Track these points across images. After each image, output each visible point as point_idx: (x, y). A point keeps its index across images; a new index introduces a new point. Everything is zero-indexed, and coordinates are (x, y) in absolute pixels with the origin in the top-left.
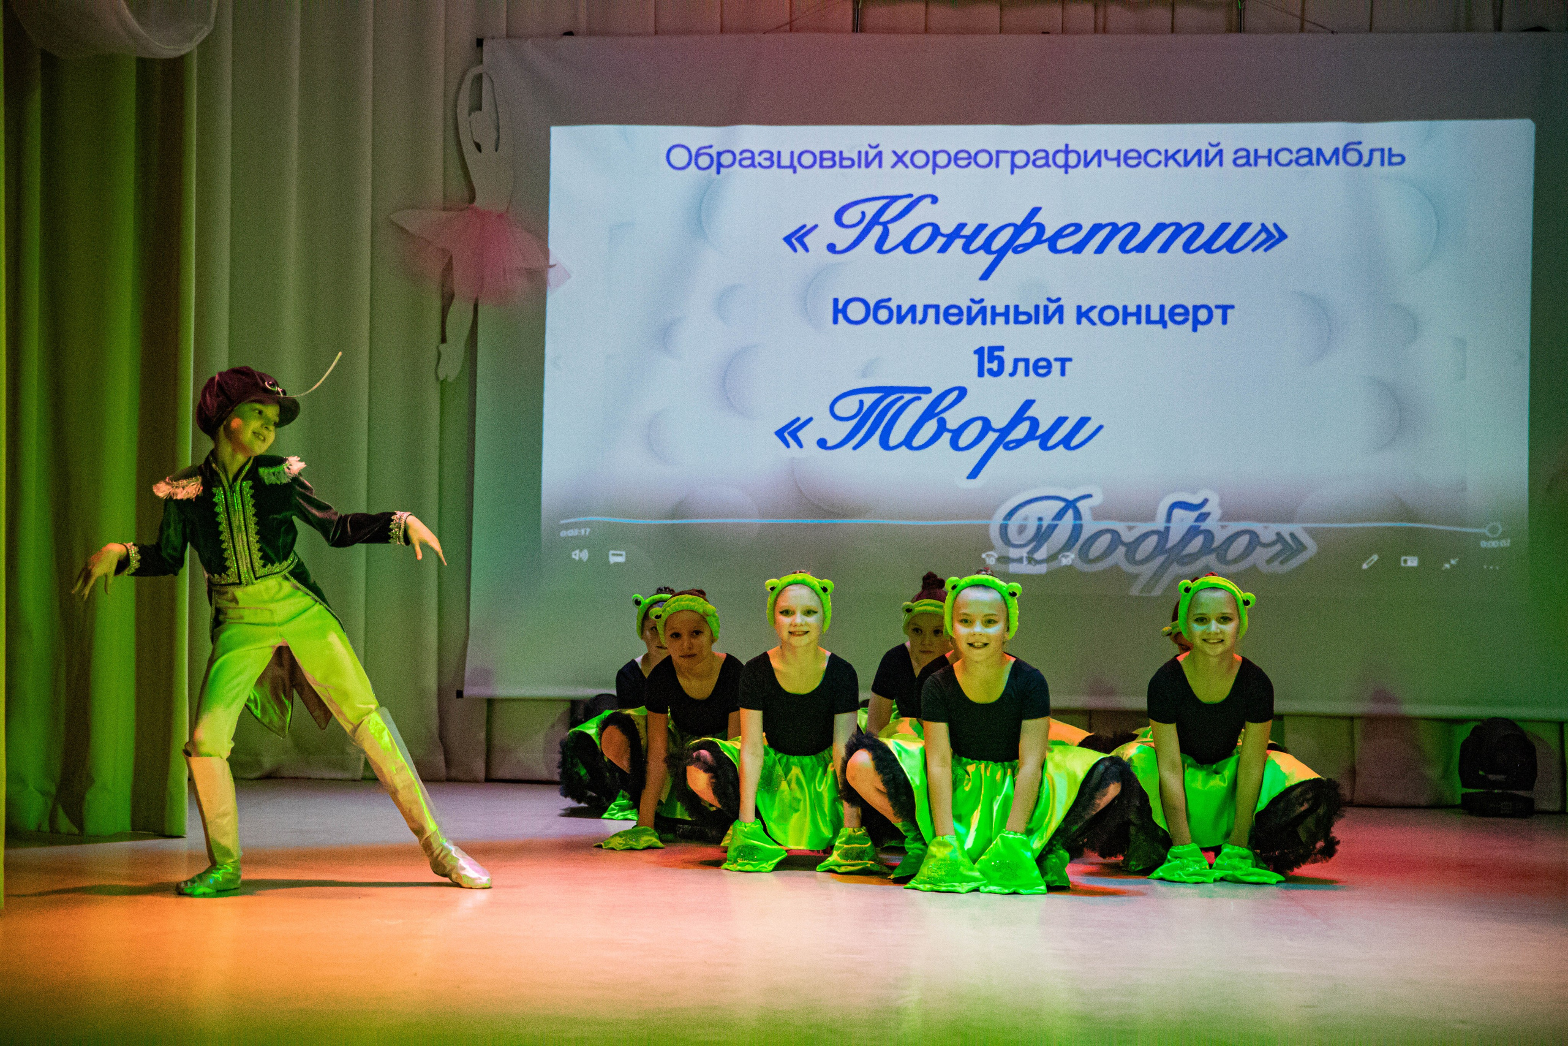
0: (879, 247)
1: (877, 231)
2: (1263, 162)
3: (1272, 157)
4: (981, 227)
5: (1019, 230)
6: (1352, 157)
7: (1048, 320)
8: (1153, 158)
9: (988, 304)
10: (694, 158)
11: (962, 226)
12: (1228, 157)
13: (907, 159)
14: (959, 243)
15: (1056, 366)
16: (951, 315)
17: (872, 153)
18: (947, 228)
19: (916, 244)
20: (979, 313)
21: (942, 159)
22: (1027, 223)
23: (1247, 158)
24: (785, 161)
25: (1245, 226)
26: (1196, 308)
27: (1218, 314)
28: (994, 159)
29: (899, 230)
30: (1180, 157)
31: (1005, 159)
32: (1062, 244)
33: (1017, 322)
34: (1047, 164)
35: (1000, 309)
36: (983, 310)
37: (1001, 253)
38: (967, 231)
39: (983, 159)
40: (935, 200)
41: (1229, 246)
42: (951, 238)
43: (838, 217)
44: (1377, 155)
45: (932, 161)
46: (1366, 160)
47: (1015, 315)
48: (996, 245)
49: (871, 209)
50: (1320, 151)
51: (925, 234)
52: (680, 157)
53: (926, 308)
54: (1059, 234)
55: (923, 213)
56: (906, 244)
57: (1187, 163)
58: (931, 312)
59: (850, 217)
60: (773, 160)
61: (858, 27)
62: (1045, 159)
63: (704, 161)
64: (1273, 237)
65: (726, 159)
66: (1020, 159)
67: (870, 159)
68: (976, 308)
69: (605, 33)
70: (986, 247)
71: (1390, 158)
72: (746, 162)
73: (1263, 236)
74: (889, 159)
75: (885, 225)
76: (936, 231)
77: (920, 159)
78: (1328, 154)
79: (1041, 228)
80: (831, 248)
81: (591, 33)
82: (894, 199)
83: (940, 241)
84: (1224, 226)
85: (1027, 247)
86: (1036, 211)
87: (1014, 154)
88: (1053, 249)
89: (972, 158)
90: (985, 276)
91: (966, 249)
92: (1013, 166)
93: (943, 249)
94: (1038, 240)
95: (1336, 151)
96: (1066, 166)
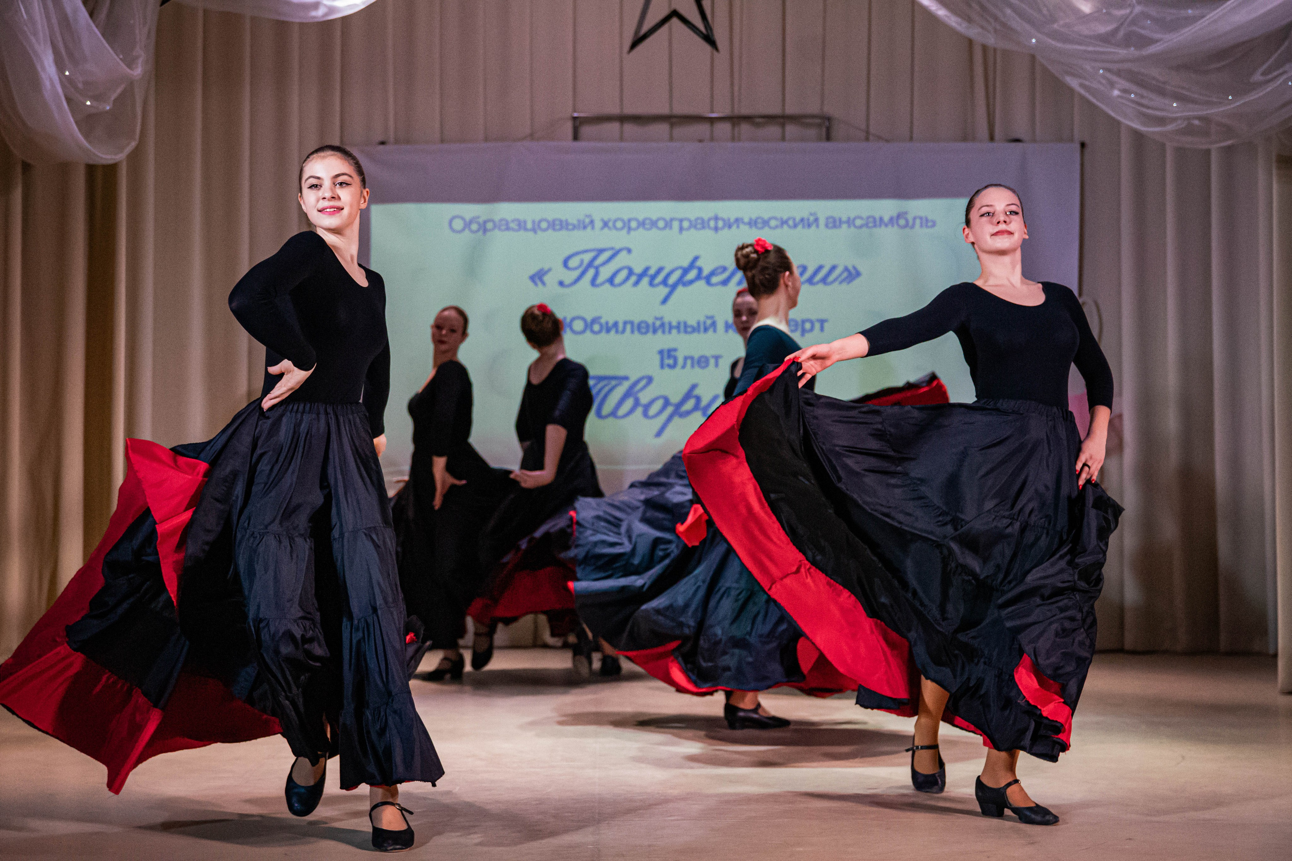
0: (593, 283)
1: (591, 273)
2: (844, 226)
3: (850, 222)
4: (660, 270)
5: (686, 271)
6: (902, 222)
7: (706, 330)
8: (773, 223)
9: (666, 320)
10: (467, 225)
11: (647, 269)
12: (822, 222)
13: (611, 224)
14: (645, 281)
15: (712, 361)
16: (642, 328)
17: (587, 220)
18: (638, 270)
19: (618, 279)
20: (660, 327)
21: (634, 224)
22: (692, 265)
23: (834, 223)
24: (529, 226)
25: (834, 268)
26: (803, 322)
27: (817, 326)
28: (668, 224)
29: (605, 272)
30: (791, 223)
31: (676, 224)
32: (714, 280)
33: (686, 332)
34: (703, 228)
35: (674, 324)
36: (663, 325)
37: (674, 287)
38: (652, 272)
39: (661, 224)
40: (629, 251)
41: (824, 280)
42: (641, 277)
43: (565, 263)
44: (918, 222)
45: (627, 225)
46: (911, 223)
47: (684, 328)
48: (672, 280)
49: (587, 257)
50: (881, 219)
51: (623, 274)
52: (458, 224)
53: (625, 323)
54: (713, 273)
55: (622, 260)
56: (611, 280)
57: (795, 226)
58: (629, 327)
59: (573, 263)
60: (521, 225)
61: (576, 137)
62: (700, 224)
63: (474, 227)
64: (852, 275)
65: (489, 225)
66: (686, 224)
67: (586, 224)
68: (658, 323)
69: (408, 142)
70: (664, 282)
71: (927, 223)
72: (503, 227)
73: (845, 274)
74: (598, 224)
75: (597, 268)
76: (631, 272)
77: (619, 224)
78: (886, 219)
79: (700, 270)
80: (561, 284)
81: (397, 141)
82: (601, 251)
83: (633, 279)
84: (820, 268)
85: (691, 282)
86: (696, 258)
87: (681, 221)
88: (708, 283)
89: (654, 224)
90: (665, 301)
91: (651, 284)
92: (681, 229)
93: (636, 283)
94: (699, 277)
95: (891, 219)
96: (716, 229)
